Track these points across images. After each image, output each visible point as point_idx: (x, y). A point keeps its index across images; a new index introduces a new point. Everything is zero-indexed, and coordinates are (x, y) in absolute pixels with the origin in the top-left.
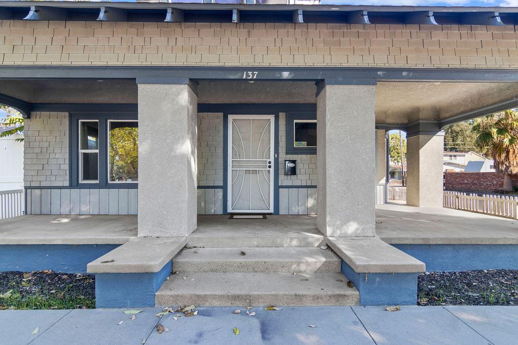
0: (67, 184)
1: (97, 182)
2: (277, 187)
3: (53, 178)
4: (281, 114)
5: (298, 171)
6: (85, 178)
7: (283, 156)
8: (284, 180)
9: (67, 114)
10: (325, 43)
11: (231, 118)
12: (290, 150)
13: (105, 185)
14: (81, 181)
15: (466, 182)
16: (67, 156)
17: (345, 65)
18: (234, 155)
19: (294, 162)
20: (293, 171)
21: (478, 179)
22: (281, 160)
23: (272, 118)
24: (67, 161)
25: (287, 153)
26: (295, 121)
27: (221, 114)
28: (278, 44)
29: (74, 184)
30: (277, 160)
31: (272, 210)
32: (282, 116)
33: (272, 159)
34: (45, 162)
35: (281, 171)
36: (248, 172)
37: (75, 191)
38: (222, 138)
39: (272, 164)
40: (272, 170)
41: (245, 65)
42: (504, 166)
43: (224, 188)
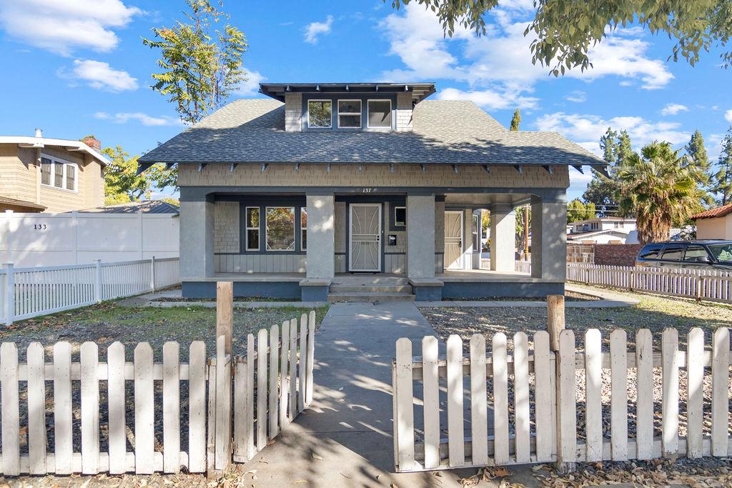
0: (238, 251)
1: (259, 250)
2: (383, 254)
3: (229, 247)
4: (386, 203)
5: (397, 242)
6: (249, 247)
7: (387, 232)
8: (388, 249)
9: (238, 203)
10: (407, 174)
11: (351, 205)
12: (393, 228)
13: (263, 252)
14: (247, 250)
15: (615, 255)
16: (238, 232)
17: (418, 185)
18: (354, 231)
19: (395, 236)
20: (394, 243)
21: (627, 252)
22: (386, 235)
23: (380, 206)
24: (238, 236)
25: (390, 230)
26: (396, 208)
27: (345, 203)
28: (382, 174)
29: (243, 252)
30: (383, 235)
31: (379, 270)
32: (387, 204)
33: (380, 234)
34: (223, 236)
35: (386, 242)
36: (363, 243)
37: (243, 257)
38: (345, 220)
39: (380, 238)
40: (380, 242)
41: (364, 185)
42: (647, 237)
43: (347, 254)
